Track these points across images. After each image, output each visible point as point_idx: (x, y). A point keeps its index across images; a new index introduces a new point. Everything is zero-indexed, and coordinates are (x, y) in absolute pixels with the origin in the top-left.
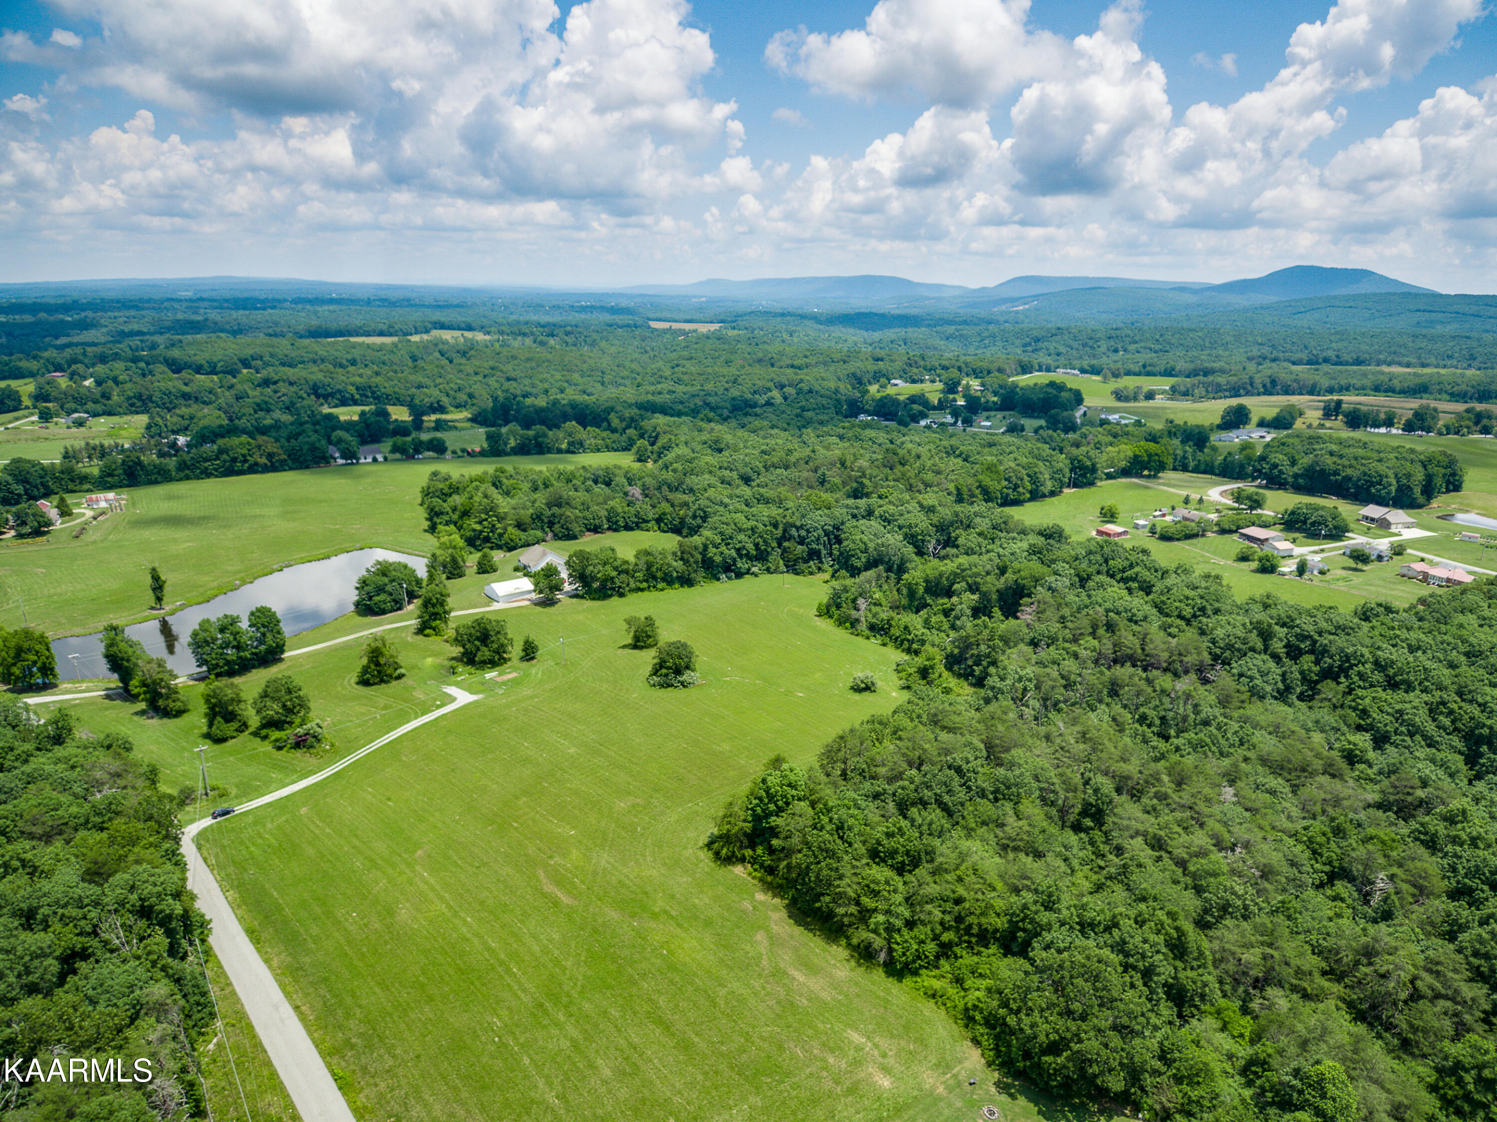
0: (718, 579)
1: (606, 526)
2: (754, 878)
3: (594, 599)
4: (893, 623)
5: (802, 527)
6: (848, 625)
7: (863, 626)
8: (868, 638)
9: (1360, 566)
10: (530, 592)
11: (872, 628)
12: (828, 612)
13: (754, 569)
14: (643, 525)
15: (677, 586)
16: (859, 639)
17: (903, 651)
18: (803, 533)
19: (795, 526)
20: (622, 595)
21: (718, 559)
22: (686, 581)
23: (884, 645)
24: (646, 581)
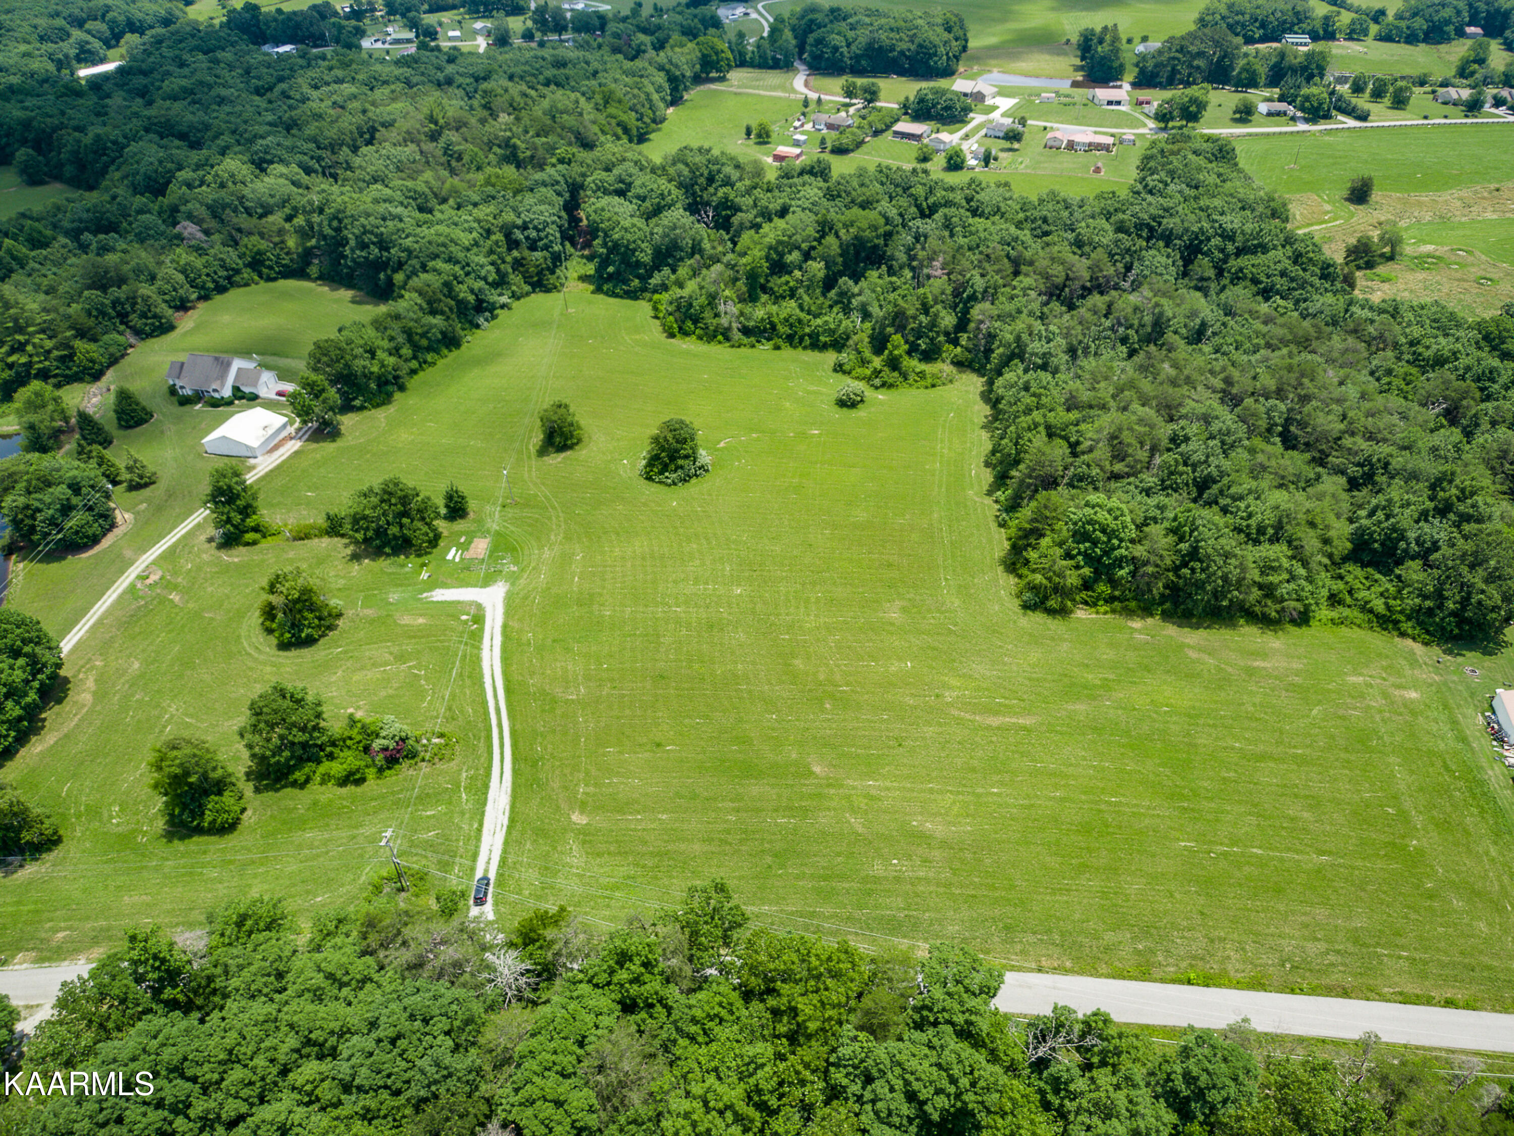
0: (478, 326)
1: (194, 296)
2: (1106, 613)
3: (378, 406)
4: (775, 320)
5: (524, 227)
6: (720, 337)
7: (737, 335)
8: (753, 346)
9: (1016, 145)
10: (284, 426)
11: (746, 331)
12: (680, 328)
13: (504, 299)
14: (237, 278)
15: (446, 351)
16: (743, 349)
17: (805, 348)
18: (534, 234)
19: (518, 227)
20: (402, 388)
21: (471, 298)
22: (451, 342)
23: (777, 348)
24: (415, 357)
